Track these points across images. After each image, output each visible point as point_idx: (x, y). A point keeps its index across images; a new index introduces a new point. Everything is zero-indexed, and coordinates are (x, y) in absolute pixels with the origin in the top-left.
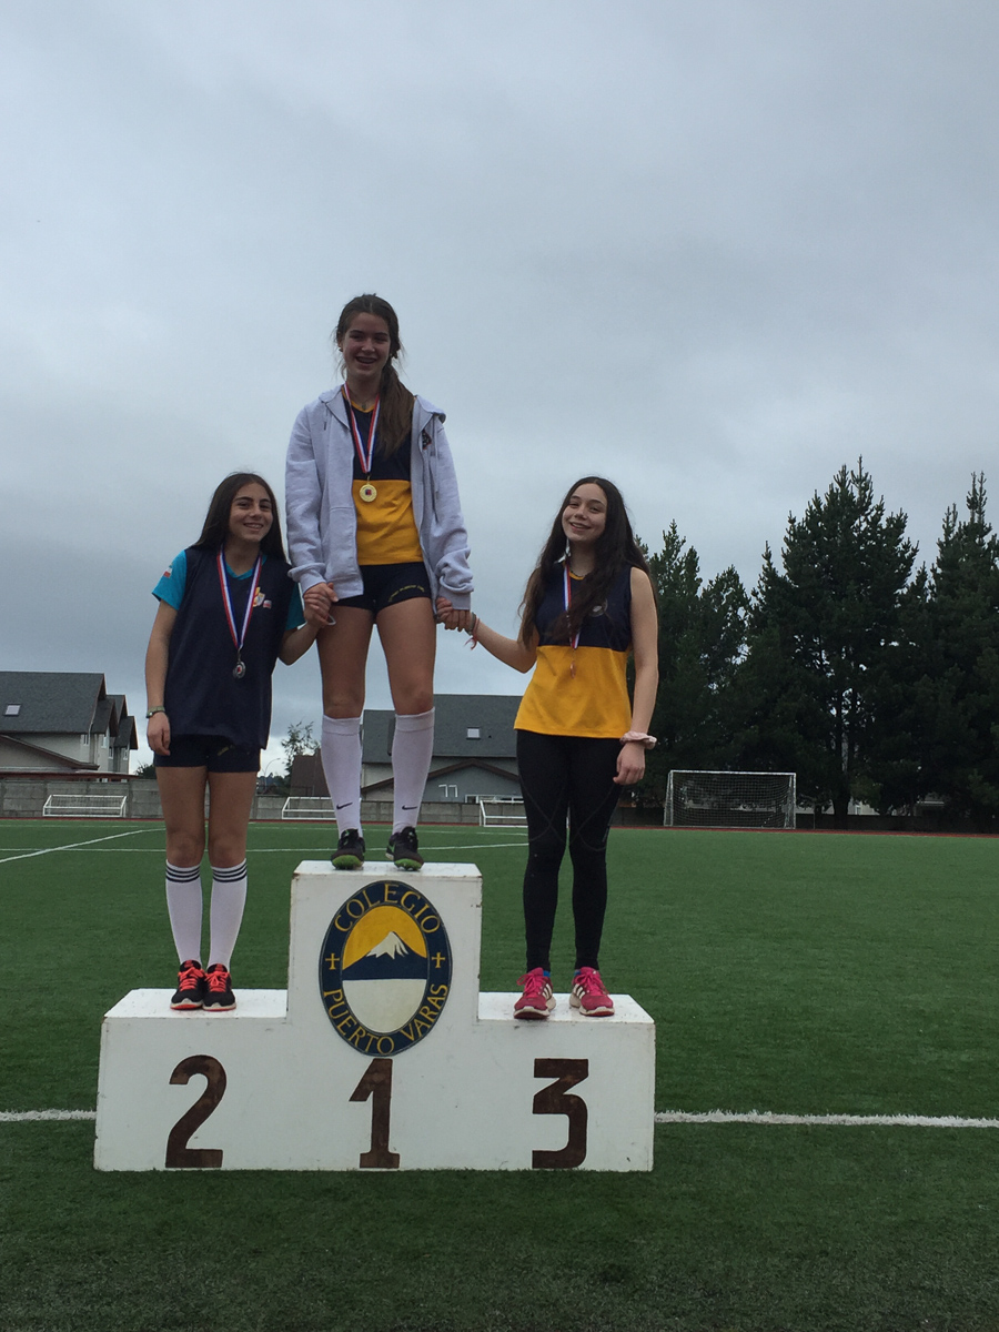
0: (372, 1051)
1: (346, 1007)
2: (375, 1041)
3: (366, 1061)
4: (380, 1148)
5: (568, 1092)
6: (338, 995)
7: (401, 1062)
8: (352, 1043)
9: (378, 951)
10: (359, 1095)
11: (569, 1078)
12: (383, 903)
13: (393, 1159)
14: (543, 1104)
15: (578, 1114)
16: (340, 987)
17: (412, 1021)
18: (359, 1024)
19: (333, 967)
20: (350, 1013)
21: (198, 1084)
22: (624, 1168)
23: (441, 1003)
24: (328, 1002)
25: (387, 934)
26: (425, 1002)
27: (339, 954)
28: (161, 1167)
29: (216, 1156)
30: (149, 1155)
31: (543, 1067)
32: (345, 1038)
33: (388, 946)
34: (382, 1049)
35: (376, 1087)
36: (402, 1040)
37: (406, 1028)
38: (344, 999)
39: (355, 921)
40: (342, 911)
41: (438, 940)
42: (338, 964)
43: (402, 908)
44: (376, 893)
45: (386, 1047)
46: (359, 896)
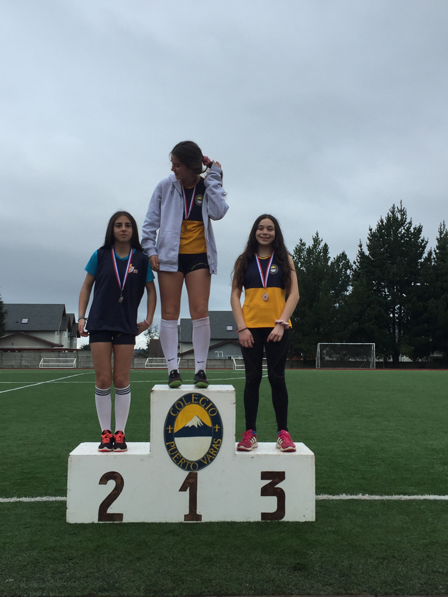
0: (188, 469)
1: (176, 449)
2: (189, 465)
3: (187, 473)
4: (193, 513)
5: (277, 486)
6: (172, 444)
7: (201, 474)
8: (179, 466)
9: (190, 424)
10: (183, 489)
11: (277, 480)
12: (191, 403)
13: (199, 517)
14: (265, 491)
15: (281, 496)
16: (173, 440)
17: (206, 455)
18: (182, 457)
19: (170, 432)
20: (178, 452)
21: (112, 484)
22: (302, 520)
23: (219, 447)
24: (168, 447)
25: (194, 417)
26: (211, 447)
27: (173, 426)
28: (96, 521)
29: (120, 516)
30: (91, 516)
31: (265, 475)
32: (176, 463)
33: (194, 422)
34: (193, 468)
35: (190, 485)
36: (202, 464)
37: (203, 459)
38: (175, 446)
39: (179, 411)
40: (174, 407)
41: (216, 419)
42: (172, 430)
43: (200, 405)
44: (188, 398)
45: (194, 467)
46: (181, 400)
